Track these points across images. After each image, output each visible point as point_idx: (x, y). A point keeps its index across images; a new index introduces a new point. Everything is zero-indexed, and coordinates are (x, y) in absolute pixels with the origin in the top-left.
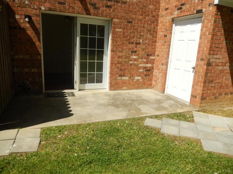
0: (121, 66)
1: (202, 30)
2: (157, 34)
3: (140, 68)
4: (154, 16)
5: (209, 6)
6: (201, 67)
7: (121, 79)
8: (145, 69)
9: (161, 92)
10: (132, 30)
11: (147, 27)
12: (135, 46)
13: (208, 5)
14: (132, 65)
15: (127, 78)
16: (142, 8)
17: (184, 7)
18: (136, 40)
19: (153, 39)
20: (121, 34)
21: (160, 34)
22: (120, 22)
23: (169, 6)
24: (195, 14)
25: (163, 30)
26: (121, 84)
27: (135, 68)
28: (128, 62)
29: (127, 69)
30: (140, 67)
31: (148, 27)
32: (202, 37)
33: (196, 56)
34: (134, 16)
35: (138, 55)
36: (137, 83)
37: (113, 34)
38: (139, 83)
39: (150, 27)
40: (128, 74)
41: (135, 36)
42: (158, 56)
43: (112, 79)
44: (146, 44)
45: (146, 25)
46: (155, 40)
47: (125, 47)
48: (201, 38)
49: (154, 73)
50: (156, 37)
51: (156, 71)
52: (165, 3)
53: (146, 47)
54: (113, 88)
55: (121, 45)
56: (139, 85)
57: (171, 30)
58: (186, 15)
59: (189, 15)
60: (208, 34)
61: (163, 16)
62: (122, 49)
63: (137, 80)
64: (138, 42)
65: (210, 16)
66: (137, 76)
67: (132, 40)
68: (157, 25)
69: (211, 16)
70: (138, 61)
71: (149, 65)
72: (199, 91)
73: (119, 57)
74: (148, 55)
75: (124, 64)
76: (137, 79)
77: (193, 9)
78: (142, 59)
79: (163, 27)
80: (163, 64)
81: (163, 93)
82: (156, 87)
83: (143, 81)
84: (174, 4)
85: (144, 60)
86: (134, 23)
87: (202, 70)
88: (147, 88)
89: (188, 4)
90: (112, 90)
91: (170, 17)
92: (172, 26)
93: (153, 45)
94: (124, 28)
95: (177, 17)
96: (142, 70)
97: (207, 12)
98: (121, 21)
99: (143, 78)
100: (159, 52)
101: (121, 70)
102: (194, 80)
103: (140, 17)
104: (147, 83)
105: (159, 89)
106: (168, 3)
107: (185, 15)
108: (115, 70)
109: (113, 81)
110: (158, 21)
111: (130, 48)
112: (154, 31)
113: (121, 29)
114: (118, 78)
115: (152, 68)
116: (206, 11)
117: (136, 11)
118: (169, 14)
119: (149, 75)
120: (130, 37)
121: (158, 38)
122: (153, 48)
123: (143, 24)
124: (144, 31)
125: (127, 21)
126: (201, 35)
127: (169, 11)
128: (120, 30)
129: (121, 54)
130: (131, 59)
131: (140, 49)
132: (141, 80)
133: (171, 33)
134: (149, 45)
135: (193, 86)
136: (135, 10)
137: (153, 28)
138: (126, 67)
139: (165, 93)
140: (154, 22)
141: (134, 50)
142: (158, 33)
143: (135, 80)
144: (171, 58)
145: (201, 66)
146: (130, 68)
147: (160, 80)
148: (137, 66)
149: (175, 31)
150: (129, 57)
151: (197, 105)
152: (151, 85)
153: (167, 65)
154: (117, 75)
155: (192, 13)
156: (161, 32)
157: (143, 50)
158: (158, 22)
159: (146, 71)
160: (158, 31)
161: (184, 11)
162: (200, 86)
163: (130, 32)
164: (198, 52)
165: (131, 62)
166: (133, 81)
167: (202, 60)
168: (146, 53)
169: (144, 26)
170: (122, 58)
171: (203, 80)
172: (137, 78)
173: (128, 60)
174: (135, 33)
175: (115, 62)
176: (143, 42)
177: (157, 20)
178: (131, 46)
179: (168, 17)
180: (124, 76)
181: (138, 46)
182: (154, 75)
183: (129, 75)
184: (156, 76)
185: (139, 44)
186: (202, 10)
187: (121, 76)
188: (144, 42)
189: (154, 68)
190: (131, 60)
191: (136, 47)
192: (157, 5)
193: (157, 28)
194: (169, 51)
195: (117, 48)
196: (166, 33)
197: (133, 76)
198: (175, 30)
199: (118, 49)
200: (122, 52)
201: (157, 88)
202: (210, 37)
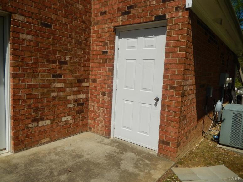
0: (34, 103)
1: (167, 44)
2: (89, 49)
3: (69, 102)
4: (84, 22)
5: (177, 9)
6: (172, 99)
7: (38, 125)
8: (76, 103)
9: (104, 137)
10: (51, 40)
11: (75, 38)
12: (58, 67)
13: (175, 8)
14: (56, 99)
15: (48, 122)
16: (66, 6)
17: (133, 12)
18: (60, 57)
19: (85, 57)
20: (32, 44)
21: (95, 49)
22: (27, 22)
23: (107, 9)
24: (153, 21)
25: (101, 44)
26: (37, 134)
27: (61, 103)
28: (48, 94)
29: (47, 106)
30: (68, 100)
31: (77, 37)
32: (170, 55)
33: (162, 82)
34: (54, 17)
35: (64, 81)
36: (65, 127)
37: (14, 42)
38: (69, 126)
39: (80, 37)
40: (50, 115)
41: (57, 50)
42: (94, 81)
43: (18, 129)
44: (75, 63)
45: (74, 34)
46: (88, 58)
47: (40, 69)
48: (167, 56)
49: (89, 107)
50: (89, 54)
51: (93, 104)
52: (99, 3)
53: (76, 67)
54: (21, 146)
55: (32, 64)
56: (68, 129)
57: (114, 43)
58: (139, 22)
59: (143, 22)
60: (178, 51)
61: (98, 23)
62: (36, 71)
63: (64, 123)
64: (63, 59)
65: (180, 25)
66: (64, 116)
67: (52, 57)
68: (89, 36)
69: (182, 25)
70: (65, 91)
71: (82, 96)
72: (172, 135)
73: (30, 87)
74: (79, 81)
75: (41, 98)
76: (65, 121)
77: (150, 14)
78: (71, 87)
79: (99, 39)
80: (104, 94)
81: (109, 138)
82: (94, 128)
83: (75, 122)
84: (116, 6)
85: (74, 88)
86: (54, 28)
87: (174, 103)
88: (82, 131)
89: (140, 7)
90: (20, 150)
91: (110, 25)
92: (115, 38)
93: (85, 66)
94: (36, 35)
95: (122, 25)
96: (71, 106)
97: (174, 19)
98: (31, 20)
99: (74, 118)
100: (95, 75)
101: (36, 110)
102: (162, 118)
103: (64, 20)
104: (81, 123)
105: (100, 132)
106: (106, 5)
107: (135, 22)
108: (23, 112)
109: (21, 133)
110: (91, 30)
111: (51, 70)
112: (85, 44)
113: (31, 36)
114: (30, 126)
115: (87, 100)
116: (172, 17)
117: (56, 9)
118: (109, 21)
119: (82, 112)
120: (49, 52)
121: (91, 55)
122: (86, 70)
123: (69, 31)
124: (72, 42)
125: (41, 22)
126: (168, 51)
127: (107, 16)
128: (29, 37)
129: (34, 82)
130: (53, 89)
131: (67, 72)
132: (72, 122)
133: (113, 48)
134: (80, 65)
135: (161, 127)
136: (55, 7)
137: (84, 40)
138: (44, 104)
139: (112, 136)
140: (85, 31)
141: (57, 73)
142: (91, 48)
143: (61, 124)
144: (116, 85)
145: (171, 97)
146: (52, 104)
147: (101, 118)
148: (63, 99)
149: (118, 46)
150: (49, 86)
151: (171, 155)
152: (86, 125)
153: (111, 95)
154: (28, 121)
155: (148, 20)
156: (97, 46)
157: (72, 72)
158: (91, 32)
159: (78, 105)
160: (91, 45)
161: (134, 17)
162: (174, 126)
163: (49, 43)
164: (165, 77)
165: (53, 94)
166: (58, 126)
167: (173, 88)
168: (76, 77)
169: (70, 35)
170: (37, 88)
171: (177, 118)
172: (64, 119)
173: (48, 91)
174: (56, 44)
175: (23, 97)
176: (70, 60)
177: (89, 28)
178: (51, 67)
179: (107, 25)
180: (42, 119)
181: (64, 67)
182: (90, 110)
183: (51, 117)
184: (93, 112)
185: (65, 63)
186: (165, 16)
187: (36, 120)
188: (72, 60)
189: (89, 99)
190: (54, 91)
191: (60, 68)
192: (87, 7)
193: (90, 40)
194: (112, 74)
195: (24, 70)
196: (105, 48)
197: (58, 117)
198: (118, 44)
199: (26, 72)
200: (35, 77)
201: (98, 129)
202: (183, 55)
